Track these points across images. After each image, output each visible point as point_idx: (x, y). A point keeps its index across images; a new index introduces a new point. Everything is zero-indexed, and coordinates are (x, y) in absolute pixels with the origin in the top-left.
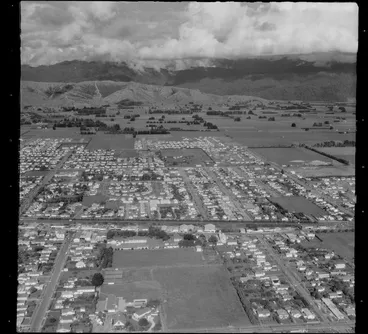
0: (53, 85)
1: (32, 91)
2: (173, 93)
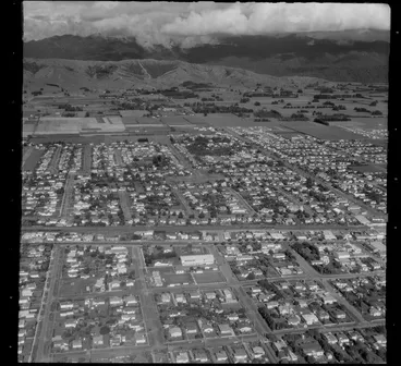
1: (71, 70)
2: (228, 73)
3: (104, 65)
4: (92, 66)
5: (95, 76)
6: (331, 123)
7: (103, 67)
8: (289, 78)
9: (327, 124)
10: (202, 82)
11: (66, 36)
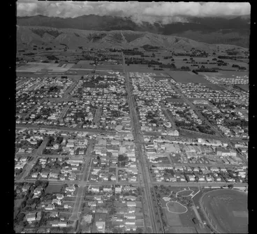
0: (92, 32)
1: (78, 36)
2: (177, 41)
3: (98, 33)
4: (91, 33)
5: (92, 41)
6: (199, 73)
7: (98, 34)
8: (217, 45)
9: (197, 74)
10: (157, 46)
11: (91, 15)
